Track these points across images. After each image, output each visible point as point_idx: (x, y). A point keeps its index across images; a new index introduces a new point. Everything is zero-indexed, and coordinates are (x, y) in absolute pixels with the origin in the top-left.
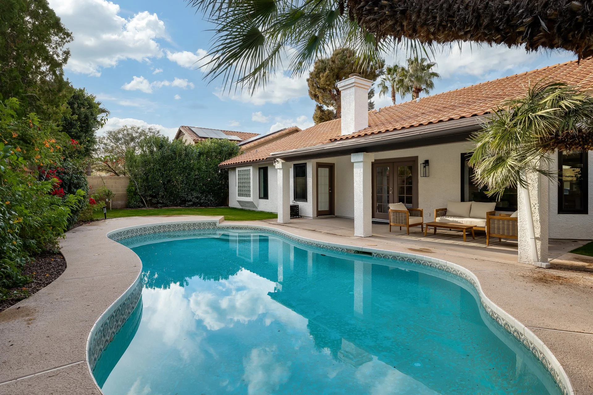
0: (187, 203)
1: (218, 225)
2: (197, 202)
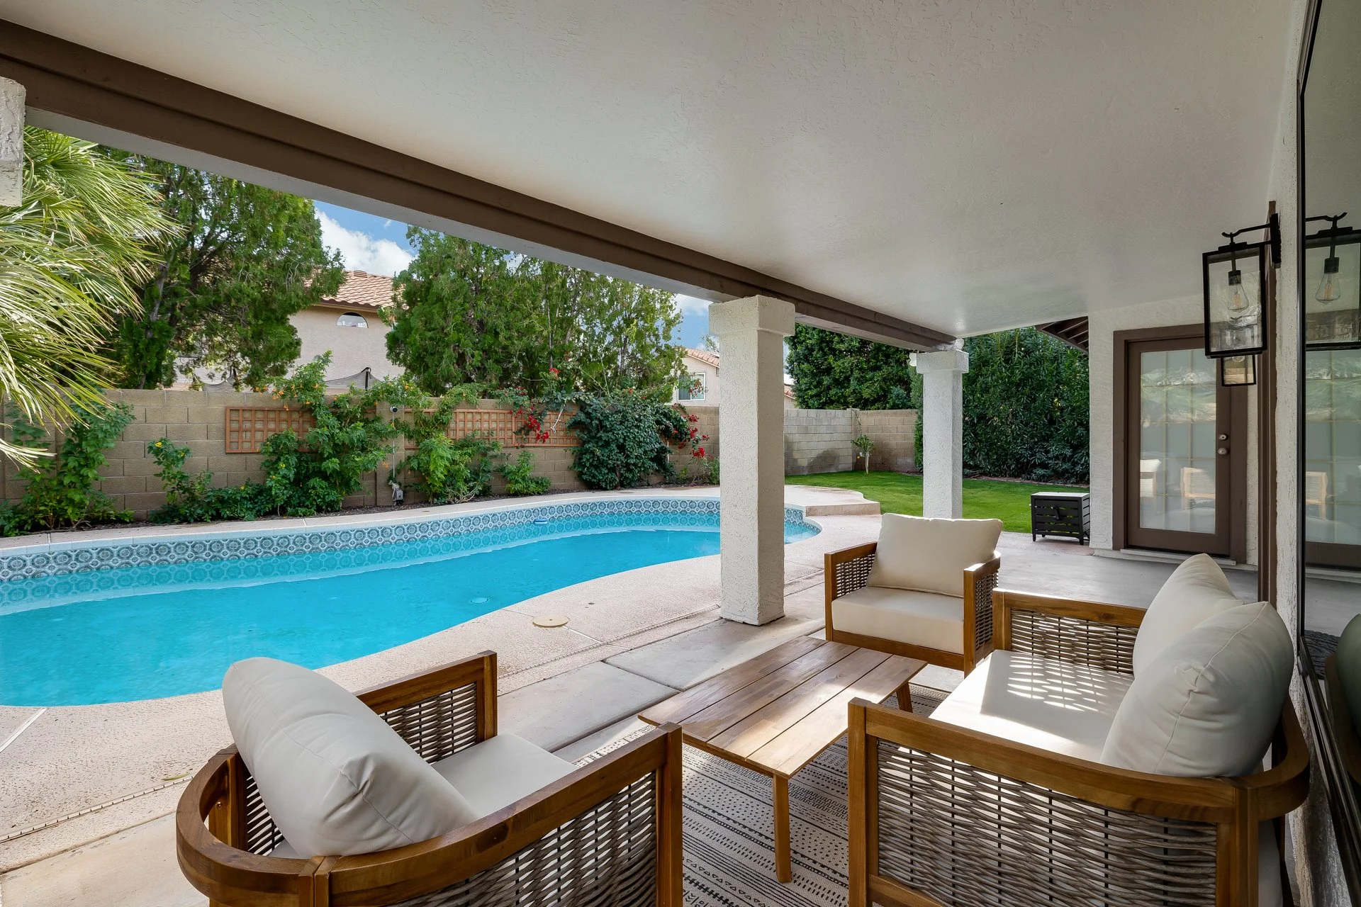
2: (1066, 471)
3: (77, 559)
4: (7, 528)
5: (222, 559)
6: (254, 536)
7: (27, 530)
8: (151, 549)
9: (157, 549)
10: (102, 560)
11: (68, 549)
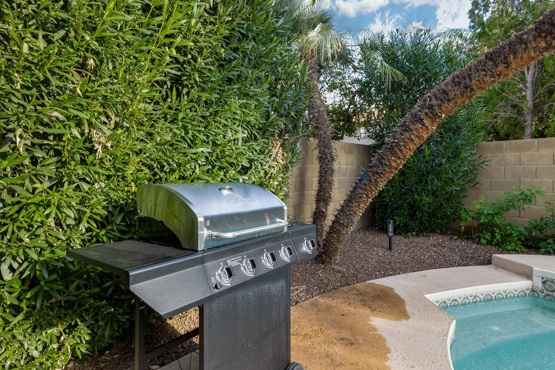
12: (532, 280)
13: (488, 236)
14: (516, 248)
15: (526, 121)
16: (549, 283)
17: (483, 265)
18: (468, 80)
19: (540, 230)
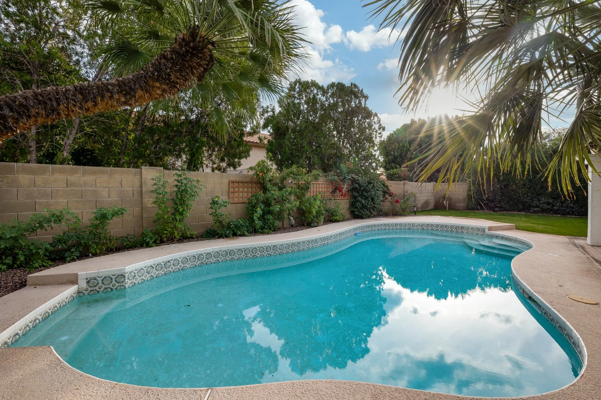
0: (532, 209)
1: (487, 231)
2: (548, 209)
3: (198, 259)
4: (151, 242)
5: (257, 257)
6: (270, 245)
7: (158, 243)
8: (227, 253)
9: (230, 252)
10: (208, 259)
11: (195, 254)
12: (77, 284)
13: (9, 261)
14: (44, 263)
15: (30, 147)
16: (92, 281)
17: (16, 290)
18: (55, 104)
19: (65, 242)
